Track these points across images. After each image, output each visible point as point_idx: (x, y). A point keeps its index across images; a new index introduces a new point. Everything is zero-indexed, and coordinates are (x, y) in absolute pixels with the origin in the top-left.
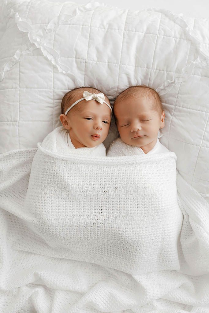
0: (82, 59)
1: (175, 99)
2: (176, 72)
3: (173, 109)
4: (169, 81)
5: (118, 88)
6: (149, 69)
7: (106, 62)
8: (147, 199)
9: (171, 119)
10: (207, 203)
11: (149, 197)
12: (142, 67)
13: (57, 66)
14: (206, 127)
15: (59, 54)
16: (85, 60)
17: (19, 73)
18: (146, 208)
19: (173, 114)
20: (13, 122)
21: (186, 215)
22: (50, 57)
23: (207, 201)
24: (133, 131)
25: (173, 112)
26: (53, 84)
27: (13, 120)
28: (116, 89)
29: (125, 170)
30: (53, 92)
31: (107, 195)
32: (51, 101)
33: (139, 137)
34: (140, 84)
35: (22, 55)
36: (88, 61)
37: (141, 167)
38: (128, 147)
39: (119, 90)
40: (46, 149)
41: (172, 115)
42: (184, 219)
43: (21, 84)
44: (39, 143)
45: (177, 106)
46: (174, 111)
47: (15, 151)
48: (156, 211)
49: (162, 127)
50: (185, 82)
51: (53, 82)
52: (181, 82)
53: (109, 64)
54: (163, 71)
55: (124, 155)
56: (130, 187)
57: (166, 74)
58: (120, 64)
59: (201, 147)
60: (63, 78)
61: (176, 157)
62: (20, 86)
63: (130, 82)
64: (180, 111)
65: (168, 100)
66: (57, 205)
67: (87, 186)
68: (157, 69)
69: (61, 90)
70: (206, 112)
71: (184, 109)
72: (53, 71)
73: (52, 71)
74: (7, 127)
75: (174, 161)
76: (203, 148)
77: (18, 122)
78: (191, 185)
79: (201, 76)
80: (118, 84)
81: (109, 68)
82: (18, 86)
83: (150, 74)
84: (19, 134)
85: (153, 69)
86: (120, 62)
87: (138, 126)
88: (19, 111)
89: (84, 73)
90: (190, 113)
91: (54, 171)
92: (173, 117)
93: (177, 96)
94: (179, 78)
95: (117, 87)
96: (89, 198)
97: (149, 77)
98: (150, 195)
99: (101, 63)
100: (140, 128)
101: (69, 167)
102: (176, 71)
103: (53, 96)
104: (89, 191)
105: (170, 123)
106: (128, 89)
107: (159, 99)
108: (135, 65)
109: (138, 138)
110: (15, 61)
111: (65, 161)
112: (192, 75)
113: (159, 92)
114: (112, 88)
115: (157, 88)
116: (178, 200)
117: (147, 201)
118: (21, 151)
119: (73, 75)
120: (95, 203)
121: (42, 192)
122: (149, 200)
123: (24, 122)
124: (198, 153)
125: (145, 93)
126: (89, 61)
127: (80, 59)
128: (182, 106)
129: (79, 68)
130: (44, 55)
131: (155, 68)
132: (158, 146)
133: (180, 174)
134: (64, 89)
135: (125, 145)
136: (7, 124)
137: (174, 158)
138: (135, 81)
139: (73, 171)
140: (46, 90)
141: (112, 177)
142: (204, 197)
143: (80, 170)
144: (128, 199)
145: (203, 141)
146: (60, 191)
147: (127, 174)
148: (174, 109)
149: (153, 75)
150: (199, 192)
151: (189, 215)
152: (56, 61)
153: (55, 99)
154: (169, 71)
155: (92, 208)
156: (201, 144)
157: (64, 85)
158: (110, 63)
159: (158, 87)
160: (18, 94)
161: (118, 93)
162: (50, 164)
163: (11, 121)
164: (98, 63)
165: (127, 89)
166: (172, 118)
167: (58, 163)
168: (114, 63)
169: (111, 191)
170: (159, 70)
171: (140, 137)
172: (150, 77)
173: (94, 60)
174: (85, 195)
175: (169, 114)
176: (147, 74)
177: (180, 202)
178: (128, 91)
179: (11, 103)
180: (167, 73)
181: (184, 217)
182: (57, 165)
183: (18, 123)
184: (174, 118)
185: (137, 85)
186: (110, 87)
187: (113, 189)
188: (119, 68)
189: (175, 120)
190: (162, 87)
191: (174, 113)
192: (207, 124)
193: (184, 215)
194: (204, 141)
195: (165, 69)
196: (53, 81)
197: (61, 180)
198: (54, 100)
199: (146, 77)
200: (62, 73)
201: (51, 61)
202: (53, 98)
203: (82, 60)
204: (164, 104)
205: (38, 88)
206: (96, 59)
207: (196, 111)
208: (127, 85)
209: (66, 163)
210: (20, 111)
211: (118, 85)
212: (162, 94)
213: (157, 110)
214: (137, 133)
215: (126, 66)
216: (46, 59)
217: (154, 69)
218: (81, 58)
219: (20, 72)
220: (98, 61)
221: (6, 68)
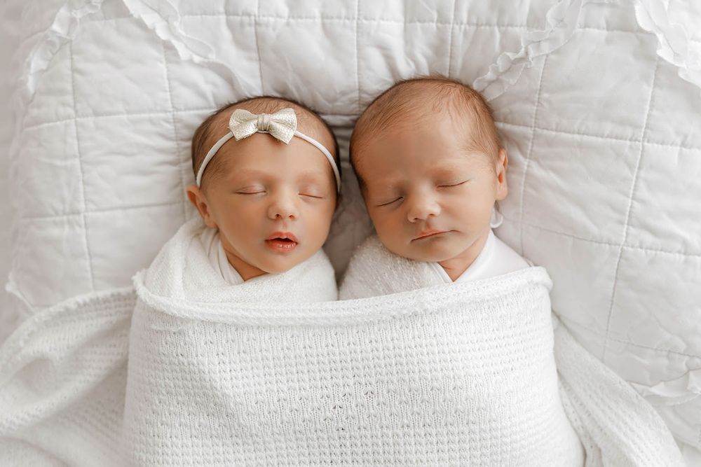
0: (243, 14)
1: (532, 109)
2: (528, 26)
3: (528, 139)
4: (508, 54)
5: (359, 90)
6: (447, 25)
7: (315, 18)
8: (465, 422)
9: (526, 168)
10: (655, 413)
11: (471, 418)
12: (424, 21)
13: (174, 42)
14: (635, 186)
15: (176, 8)
16: (253, 18)
17: (70, 72)
18: (464, 450)
19: (531, 155)
20: (71, 217)
21: (592, 447)
22: (151, 19)
23: (653, 406)
24: (416, 219)
25: (530, 148)
26: (169, 97)
27: (68, 209)
28: (356, 95)
29: (392, 340)
30: (174, 119)
31: (344, 419)
32: (171, 145)
33: (433, 237)
34: (425, 72)
35: (73, 21)
36: (261, 18)
37: (441, 324)
38: (399, 262)
39: (364, 95)
40: (153, 293)
41: (528, 156)
42: (588, 459)
43: (79, 106)
44: (138, 273)
45: (539, 128)
46: (533, 143)
47: (80, 298)
48: (495, 457)
49: (499, 198)
50: (557, 52)
51: (170, 91)
52: (547, 56)
53: (326, 21)
54: (488, 28)
55: (389, 290)
56: (410, 391)
57: (498, 35)
58: (358, 19)
59: (625, 248)
60: (196, 76)
61: (548, 281)
62: (76, 111)
63: (393, 69)
64: (550, 143)
65: (511, 112)
66: (198, 458)
67: (282, 395)
68: (469, 23)
69: (196, 112)
70: (631, 140)
71: (563, 135)
72: (166, 59)
73: (164, 60)
74: (55, 232)
75: (543, 293)
76: (630, 249)
77: (82, 215)
78: (602, 361)
79: (608, 30)
80: (359, 78)
81: (327, 31)
82: (71, 111)
83: (450, 38)
84: (88, 248)
85: (457, 24)
86: (356, 12)
87: (428, 202)
88: (81, 182)
89: (255, 55)
90: (580, 146)
91: (181, 357)
92: (531, 161)
93: (539, 98)
94: (540, 41)
95: (357, 87)
96: (291, 432)
97: (449, 48)
98: (475, 411)
99: (300, 20)
100: (437, 210)
101: (224, 342)
102: (528, 21)
103: (175, 130)
104: (288, 411)
105: (524, 180)
106: (390, 89)
107: (488, 111)
108: (403, 19)
109: (433, 240)
110: (57, 41)
111: (209, 324)
112: (581, 30)
113: (483, 91)
114: (344, 93)
115: (476, 81)
116: (563, 405)
117: (466, 430)
118: (98, 299)
119: (222, 65)
120: (311, 443)
121: (156, 421)
122: (472, 427)
123: (99, 214)
124: (616, 267)
125: (445, 101)
126: (265, 19)
127: (238, 15)
128: (554, 127)
129: (239, 43)
130: (132, 15)
131: (465, 20)
132: (491, 253)
133: (565, 325)
134: (206, 108)
135: (390, 259)
136: (55, 223)
137: (544, 285)
138: (408, 64)
139: (236, 352)
140: (152, 115)
141: (354, 362)
142: (645, 394)
143: (258, 350)
144: (407, 426)
145: (628, 229)
146: (205, 415)
147: (397, 350)
148: (532, 137)
149: (460, 39)
150: (627, 381)
151: (603, 450)
152: (170, 29)
153: (182, 140)
154: (508, 26)
155: (302, 458)
156: (624, 239)
157: (202, 95)
158: (327, 18)
159: (478, 75)
160: (75, 135)
161: (364, 105)
162: (168, 338)
163: (64, 213)
164: (292, 21)
165: (388, 91)
166: (528, 166)
167: (191, 332)
168: (339, 18)
169: (353, 406)
170: (477, 25)
171: (437, 236)
172: (451, 50)
173: (279, 16)
174: (279, 423)
175: (518, 156)
176: (442, 41)
177: (571, 410)
178: (392, 97)
179: (58, 163)
180: (500, 31)
181: (588, 452)
182: (187, 339)
183: (82, 219)
184: (534, 165)
185: (418, 77)
186: (338, 92)
187: (359, 400)
188: (355, 29)
189: (537, 171)
190: (489, 75)
191: (531, 150)
192: (637, 177)
193: (588, 447)
194: (632, 230)
195: (495, 20)
196: (168, 89)
197: (203, 383)
198: (180, 142)
199: (439, 48)
200: (191, 62)
201: (154, 29)
202: (177, 137)
203: (246, 19)
204: (501, 125)
205: (128, 112)
206: (285, 10)
207: (600, 139)
208: (386, 78)
209: (215, 332)
210: (85, 183)
211: (359, 82)
212: (492, 95)
213: (484, 151)
214: (428, 225)
215: (374, 23)
216: (141, 24)
217: (462, 23)
218: (240, 13)
219: (74, 70)
220: (293, 17)
221: (36, 62)
